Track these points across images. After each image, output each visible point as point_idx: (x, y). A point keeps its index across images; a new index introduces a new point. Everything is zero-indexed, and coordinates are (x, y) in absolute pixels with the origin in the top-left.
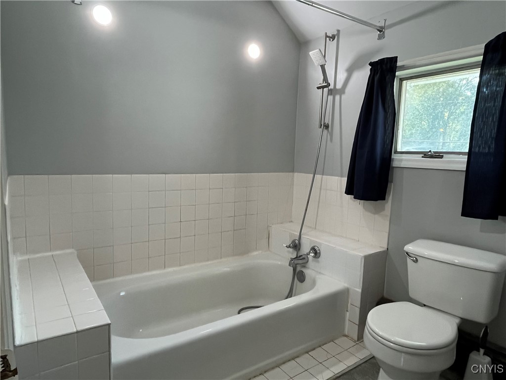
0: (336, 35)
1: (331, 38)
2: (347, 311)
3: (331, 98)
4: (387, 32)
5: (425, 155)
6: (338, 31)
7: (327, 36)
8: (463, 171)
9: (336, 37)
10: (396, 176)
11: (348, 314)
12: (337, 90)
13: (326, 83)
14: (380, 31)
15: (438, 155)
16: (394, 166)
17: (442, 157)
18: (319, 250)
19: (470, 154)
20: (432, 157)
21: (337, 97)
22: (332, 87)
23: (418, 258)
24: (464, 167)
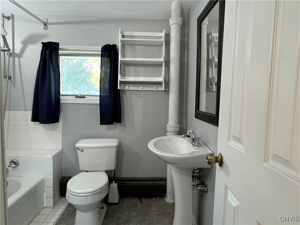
0: (11, 17)
1: (7, 18)
2: (44, 192)
3: (11, 58)
4: (49, 26)
5: (76, 96)
6: (12, 15)
7: (4, 16)
8: (99, 104)
9: (11, 19)
10: (63, 109)
11: (45, 194)
12: (16, 54)
13: (7, 48)
14: (45, 25)
15: (83, 97)
16: (61, 103)
17: (85, 97)
18: (17, 161)
19: (100, 96)
20: (80, 97)
21: (17, 59)
22: (11, 51)
23: (83, 149)
24: (98, 102)
